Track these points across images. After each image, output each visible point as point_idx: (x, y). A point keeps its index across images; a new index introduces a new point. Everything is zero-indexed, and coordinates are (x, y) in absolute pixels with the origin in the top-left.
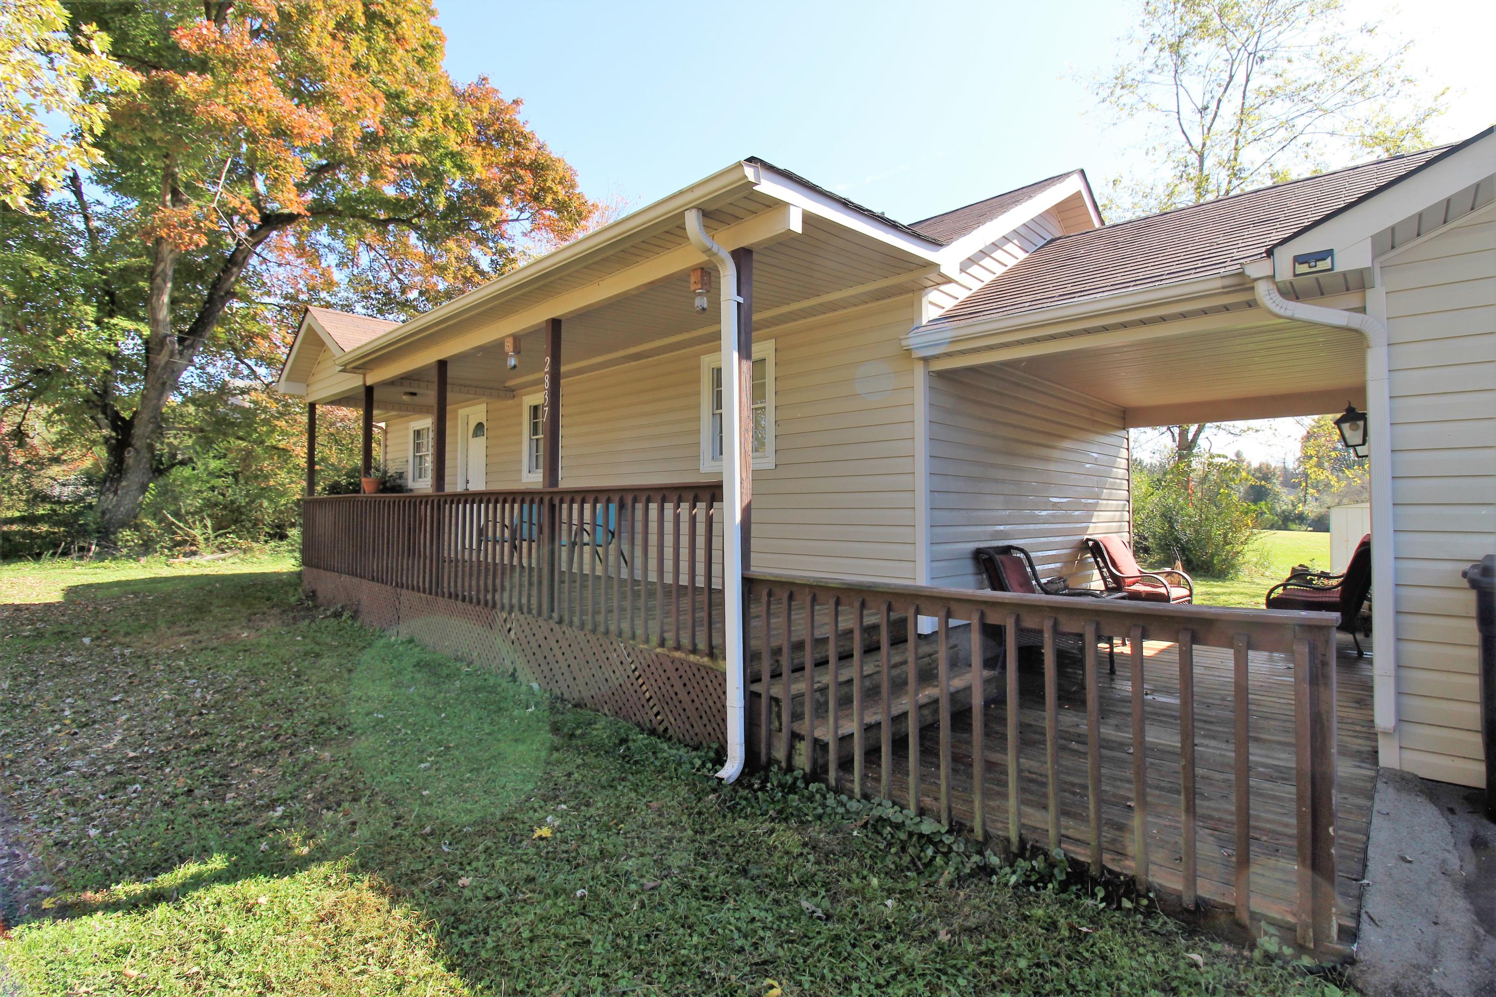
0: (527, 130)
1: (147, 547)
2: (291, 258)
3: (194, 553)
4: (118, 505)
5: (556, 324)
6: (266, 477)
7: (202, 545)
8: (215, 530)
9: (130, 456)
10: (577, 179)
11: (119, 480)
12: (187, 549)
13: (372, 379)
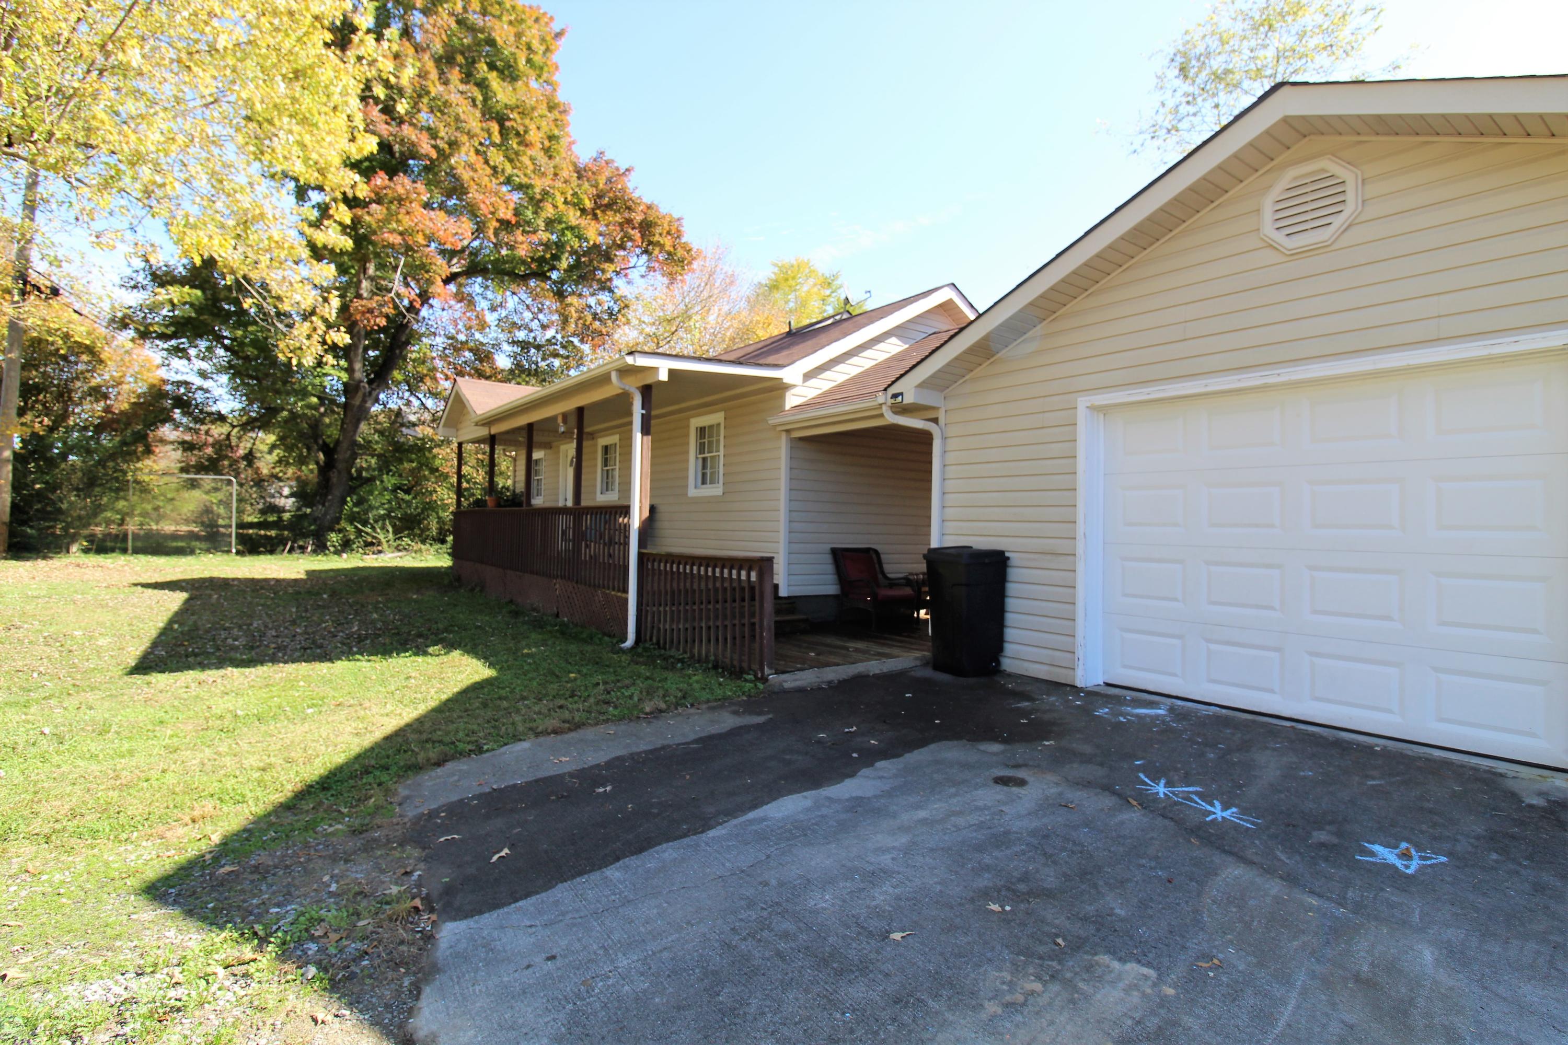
0: (636, 195)
1: (346, 546)
2: (452, 302)
3: (380, 552)
4: (325, 514)
5: (580, 411)
6: (431, 493)
7: (385, 545)
8: (395, 533)
9: (334, 477)
10: (682, 229)
11: (326, 495)
12: (375, 549)
13: (494, 430)
